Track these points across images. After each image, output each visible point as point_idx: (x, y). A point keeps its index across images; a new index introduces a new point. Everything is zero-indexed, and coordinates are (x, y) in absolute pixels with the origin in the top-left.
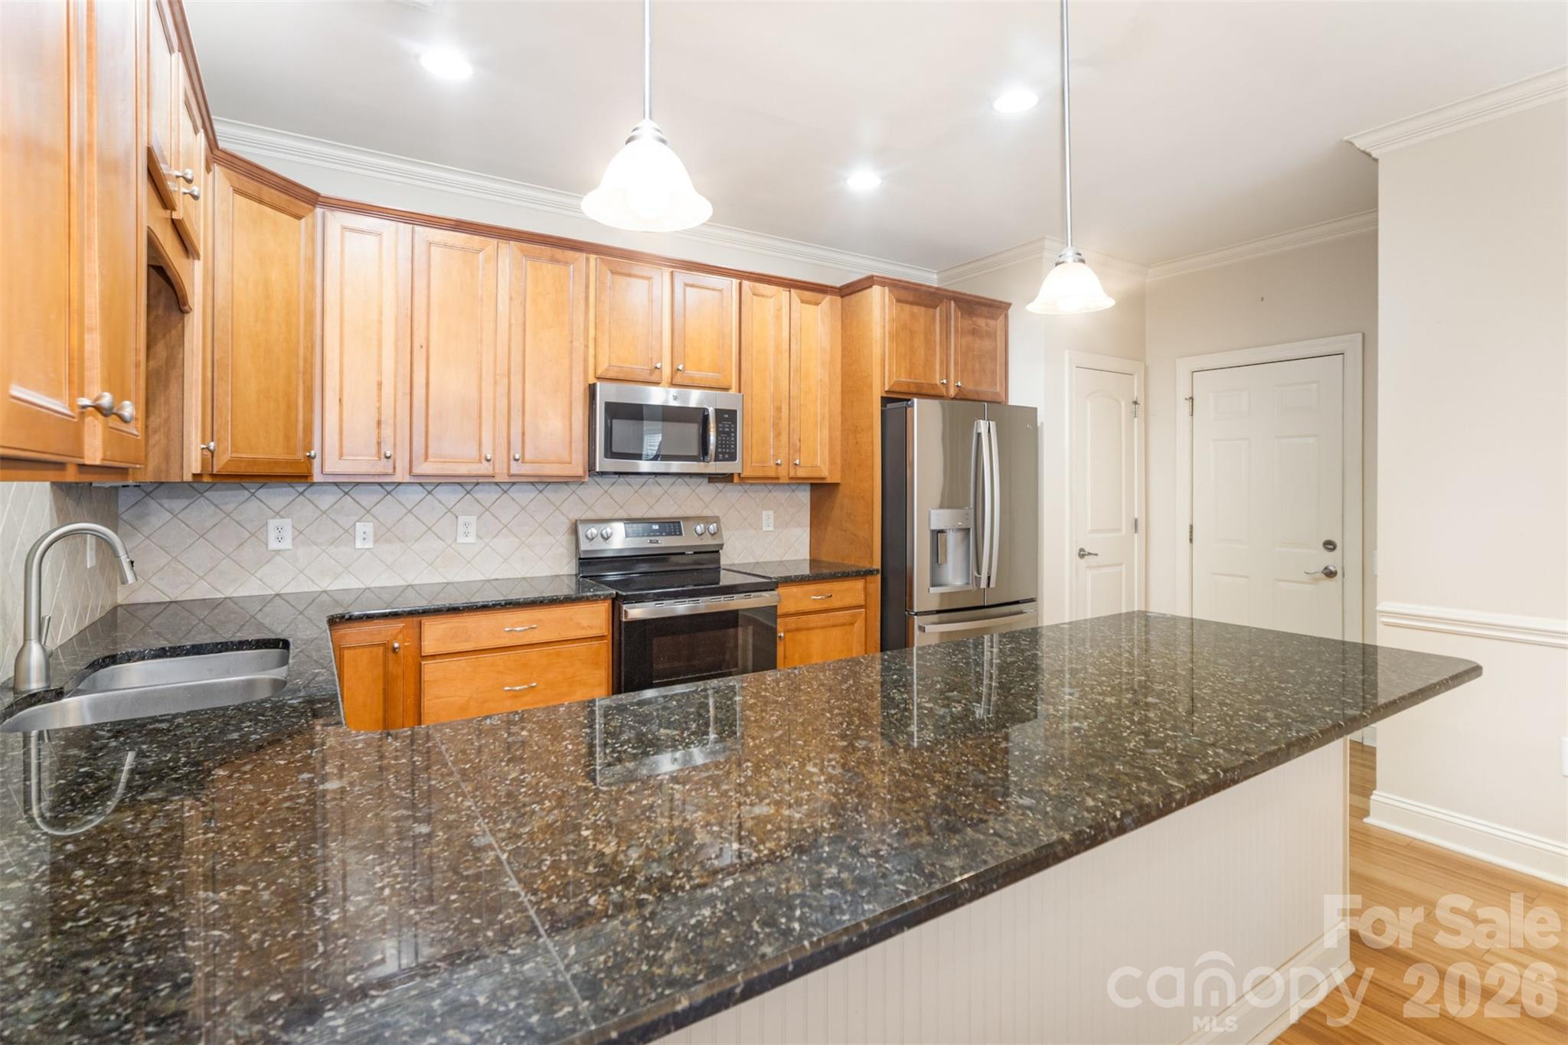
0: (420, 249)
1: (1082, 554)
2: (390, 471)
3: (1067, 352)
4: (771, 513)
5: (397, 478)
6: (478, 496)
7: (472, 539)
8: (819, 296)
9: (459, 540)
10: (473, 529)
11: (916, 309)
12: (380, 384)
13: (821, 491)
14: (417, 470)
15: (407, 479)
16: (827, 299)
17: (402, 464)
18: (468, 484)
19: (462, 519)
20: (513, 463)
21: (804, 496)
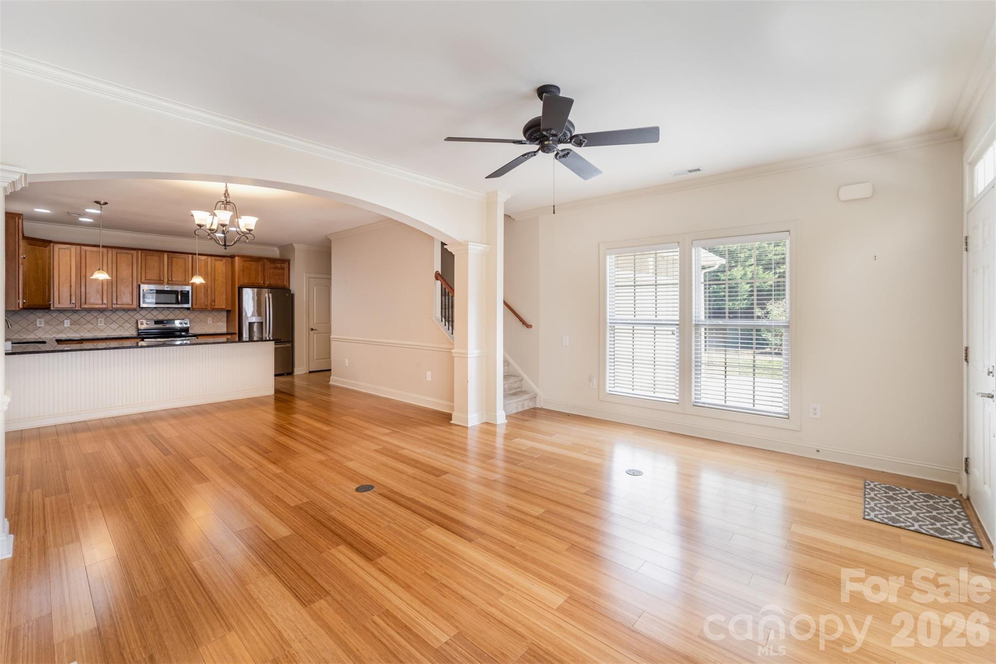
0: (83, 253)
1: (312, 330)
2: (74, 307)
3: (305, 274)
4: (211, 319)
5: (77, 309)
6: (105, 313)
7: (103, 324)
8: (222, 258)
9: (99, 325)
10: (103, 322)
11: (252, 263)
12: (71, 286)
13: (228, 312)
14: (83, 306)
15: (80, 309)
16: (224, 260)
17: (78, 305)
18: (101, 311)
19: (99, 319)
20: (113, 305)
21: (225, 314)
